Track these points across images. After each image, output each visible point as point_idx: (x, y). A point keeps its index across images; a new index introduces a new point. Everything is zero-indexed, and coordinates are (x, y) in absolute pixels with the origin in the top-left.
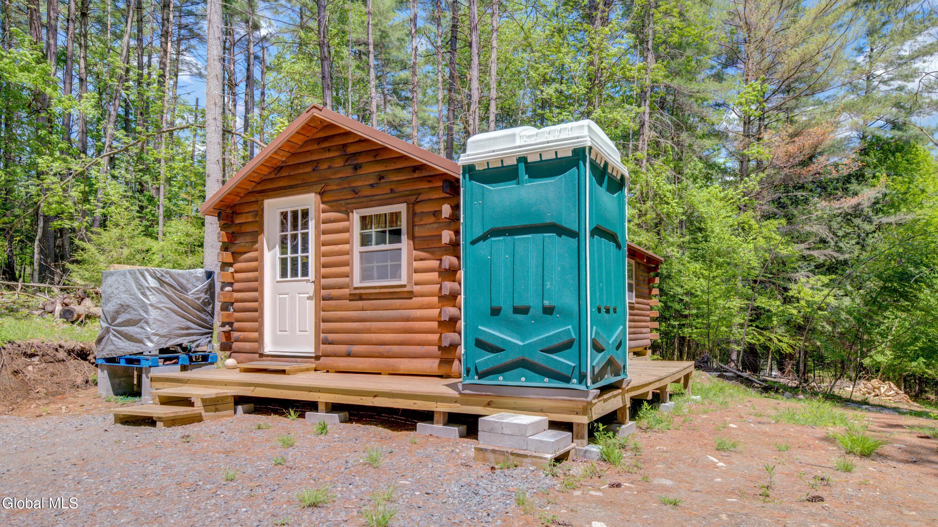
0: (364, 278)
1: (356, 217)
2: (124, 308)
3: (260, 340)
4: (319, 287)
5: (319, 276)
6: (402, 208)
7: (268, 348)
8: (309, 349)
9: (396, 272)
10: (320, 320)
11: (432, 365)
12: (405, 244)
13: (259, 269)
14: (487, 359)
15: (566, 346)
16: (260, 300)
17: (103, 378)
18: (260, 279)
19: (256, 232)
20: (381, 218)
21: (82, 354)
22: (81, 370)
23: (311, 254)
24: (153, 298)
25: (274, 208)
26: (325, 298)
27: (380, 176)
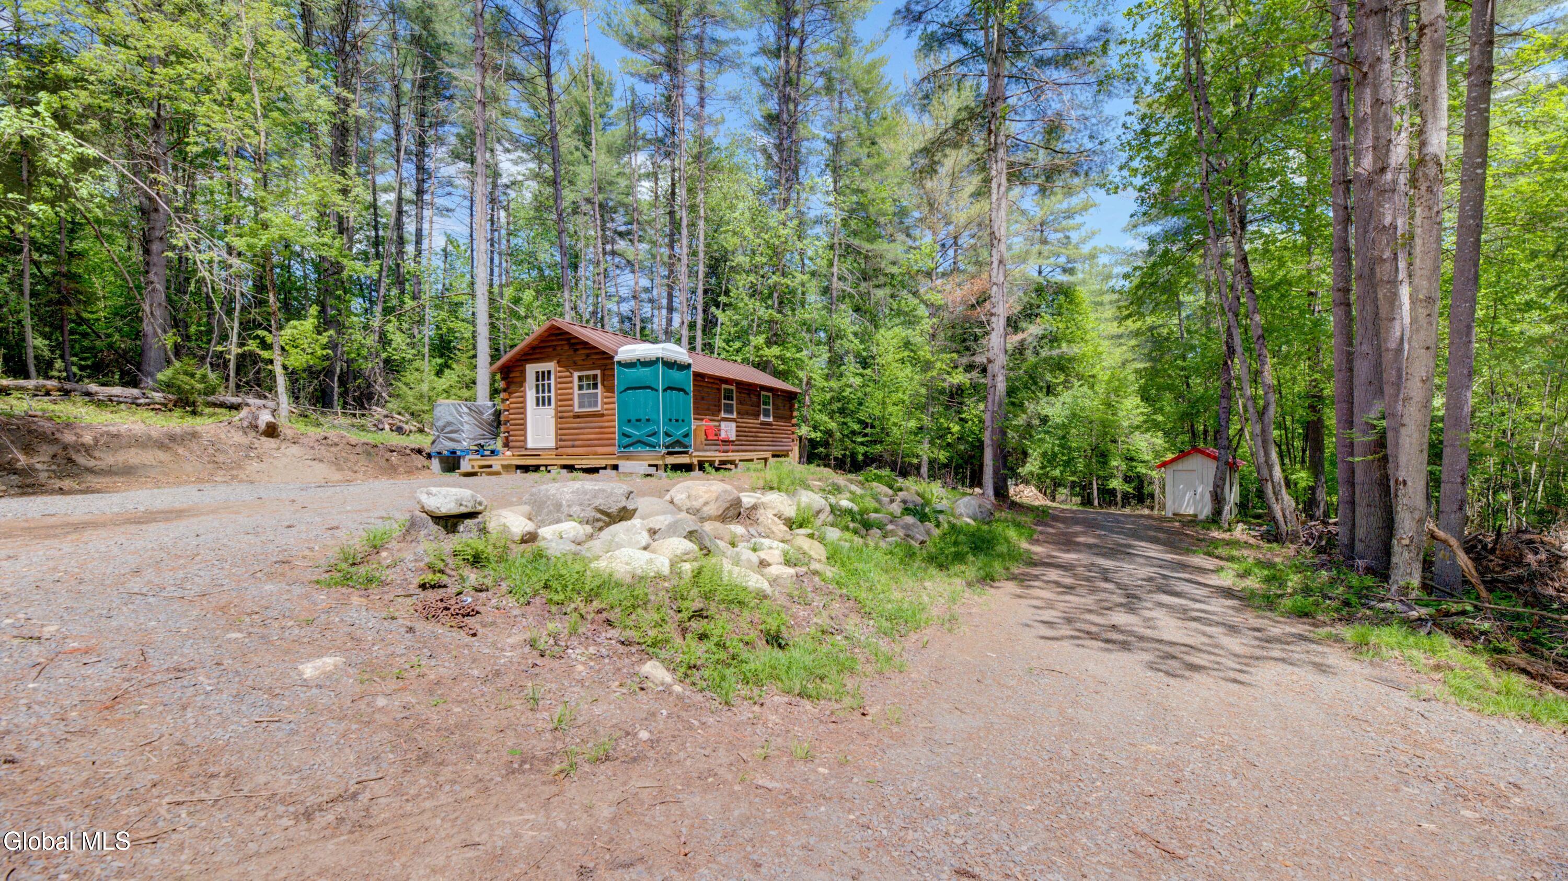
0: (580, 407)
1: (576, 375)
2: (449, 424)
3: (525, 441)
4: (557, 412)
5: (557, 406)
6: (598, 372)
7: (529, 445)
8: (552, 444)
9: (596, 405)
10: (558, 429)
12: (600, 390)
13: (524, 402)
14: (626, 441)
15: (654, 434)
16: (524, 419)
17: (435, 464)
18: (524, 408)
19: (522, 382)
20: (588, 377)
21: (419, 451)
22: (420, 460)
23: (553, 394)
24: (466, 418)
25: (531, 369)
26: (560, 417)
27: (588, 355)
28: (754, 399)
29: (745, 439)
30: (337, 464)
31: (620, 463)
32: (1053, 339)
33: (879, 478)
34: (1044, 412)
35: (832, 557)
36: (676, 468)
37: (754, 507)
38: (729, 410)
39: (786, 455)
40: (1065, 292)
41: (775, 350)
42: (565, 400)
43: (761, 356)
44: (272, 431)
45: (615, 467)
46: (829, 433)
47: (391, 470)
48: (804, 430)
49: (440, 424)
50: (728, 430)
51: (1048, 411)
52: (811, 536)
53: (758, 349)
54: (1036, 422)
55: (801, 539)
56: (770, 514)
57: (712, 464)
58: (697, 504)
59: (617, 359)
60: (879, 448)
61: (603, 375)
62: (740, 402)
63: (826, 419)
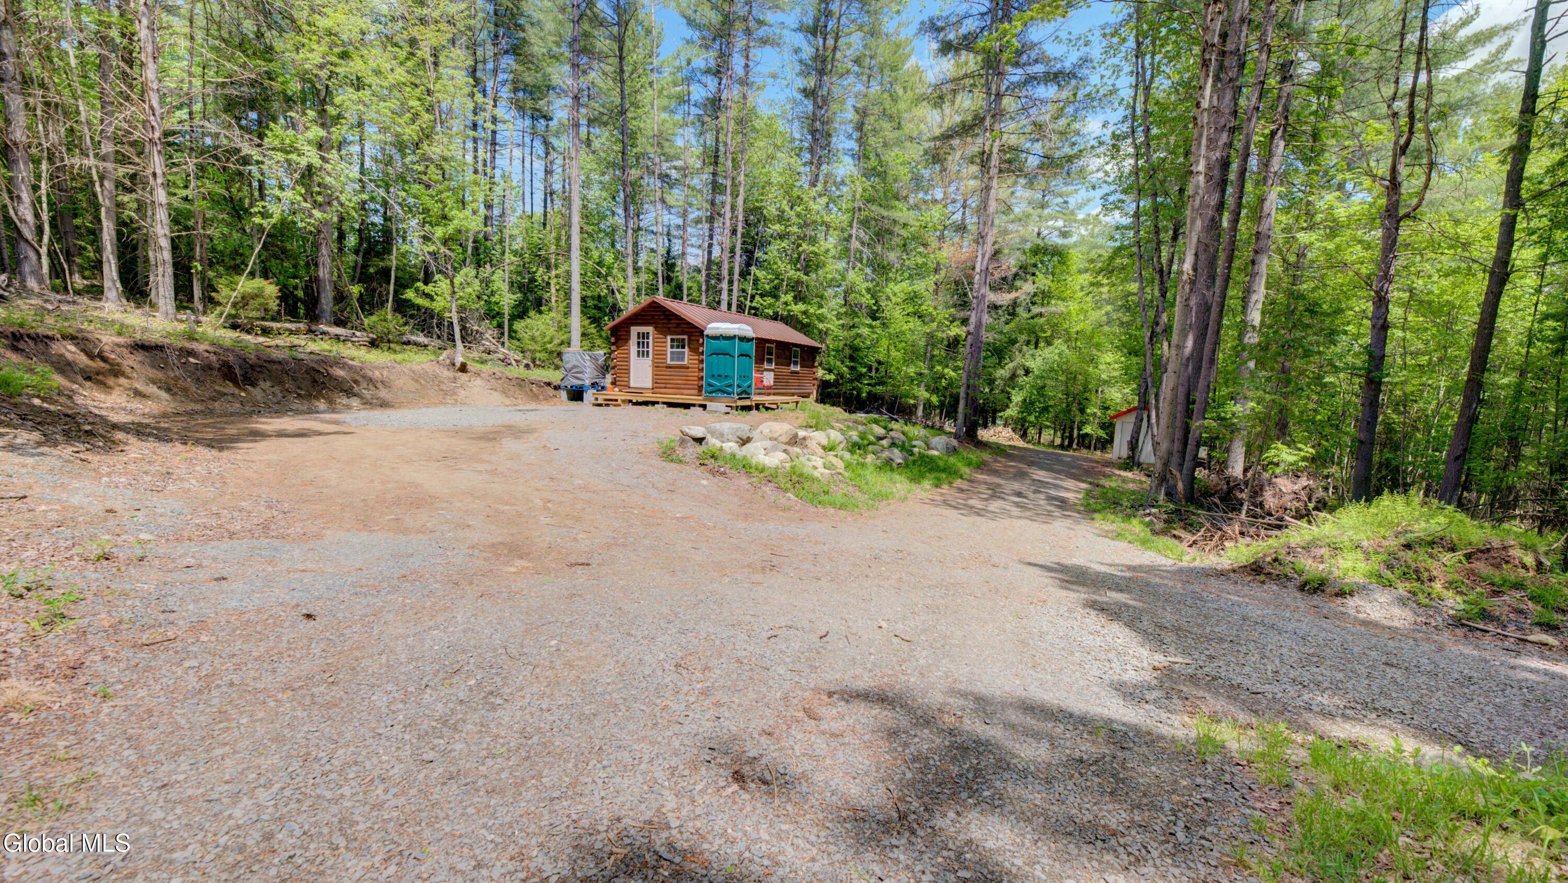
0: (672, 359)
1: (669, 338)
2: (575, 367)
3: (629, 381)
4: (654, 362)
5: (654, 358)
6: (686, 337)
7: (632, 385)
8: (650, 385)
9: (683, 359)
10: (654, 375)
11: (695, 392)
12: (686, 350)
13: (628, 354)
14: (710, 389)
15: (730, 386)
16: (629, 366)
17: (564, 394)
18: (629, 358)
19: (627, 339)
20: (678, 340)
21: (549, 384)
22: (550, 391)
23: (650, 349)
24: (588, 363)
25: (635, 330)
26: (656, 366)
27: (678, 324)
28: (787, 353)
29: (780, 386)
30: (504, 392)
31: (708, 403)
32: (1045, 296)
33: (876, 422)
34: (1027, 364)
35: (848, 466)
36: (744, 408)
37: (804, 439)
38: (770, 361)
39: (808, 397)
40: (1059, 254)
41: (801, 307)
42: (659, 354)
43: (789, 311)
44: (463, 368)
45: (704, 407)
46: (841, 375)
47: (535, 397)
48: (820, 373)
49: (569, 366)
50: (769, 378)
51: (1030, 364)
52: (836, 456)
53: (786, 303)
54: (1021, 372)
55: (831, 457)
56: (814, 442)
57: (763, 405)
58: (775, 435)
59: (706, 333)
60: (880, 388)
61: (690, 340)
62: (777, 357)
63: (838, 363)
